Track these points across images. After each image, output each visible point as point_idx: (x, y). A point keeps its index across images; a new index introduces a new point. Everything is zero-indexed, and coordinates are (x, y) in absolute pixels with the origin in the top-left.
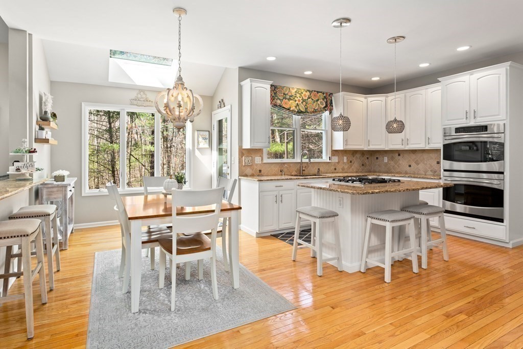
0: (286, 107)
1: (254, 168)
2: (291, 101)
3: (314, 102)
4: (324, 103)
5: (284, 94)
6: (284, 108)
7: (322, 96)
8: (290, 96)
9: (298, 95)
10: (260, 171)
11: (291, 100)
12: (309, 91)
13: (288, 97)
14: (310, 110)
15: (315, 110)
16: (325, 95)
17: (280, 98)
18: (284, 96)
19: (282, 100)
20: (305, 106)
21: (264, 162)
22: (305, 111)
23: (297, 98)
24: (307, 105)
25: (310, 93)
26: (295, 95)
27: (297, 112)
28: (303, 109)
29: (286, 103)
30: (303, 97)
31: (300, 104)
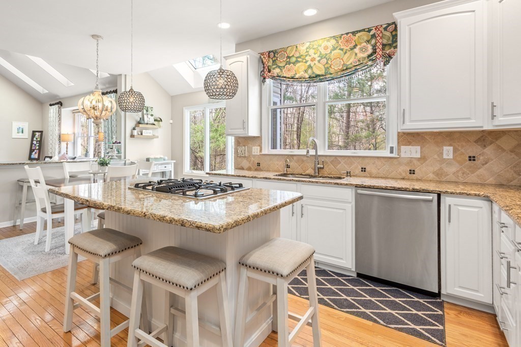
0: (287, 76)
1: (251, 160)
2: (298, 65)
3: (346, 53)
4: (370, 48)
5: (289, 57)
6: (285, 77)
7: (365, 36)
8: (297, 58)
9: (311, 52)
10: (259, 164)
11: (299, 62)
12: (334, 37)
13: (294, 60)
14: (335, 67)
15: (347, 65)
16: (372, 33)
17: (281, 65)
18: (288, 60)
19: (284, 67)
20: (324, 66)
21: (263, 153)
22: (324, 74)
23: (310, 56)
24: (329, 62)
25: (336, 40)
26: (307, 53)
27: (309, 78)
28: (320, 71)
29: (289, 70)
30: (320, 52)
31: (315, 64)
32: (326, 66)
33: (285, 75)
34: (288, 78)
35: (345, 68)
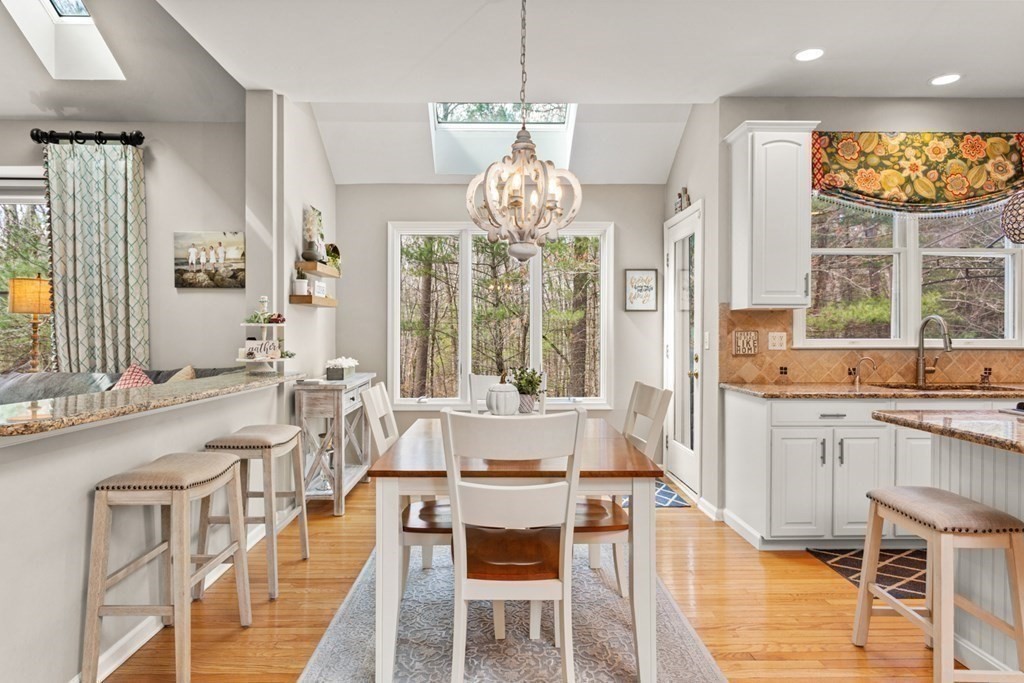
0: (866, 191)
1: (763, 363)
2: (885, 172)
3: (971, 167)
4: (1011, 167)
5: (862, 153)
6: (861, 193)
7: (1001, 146)
8: (881, 158)
9: (910, 152)
10: (784, 371)
11: (887, 167)
12: (951, 135)
13: (874, 160)
14: (954, 190)
15: (975, 190)
16: (1013, 141)
17: (847, 166)
18: (863, 159)
19: (856, 171)
20: (934, 183)
21: (795, 346)
22: (934, 198)
23: (908, 160)
24: (944, 178)
25: (954, 141)
26: (901, 154)
27: (907, 202)
28: (928, 192)
29: (867, 180)
30: (927, 157)
31: (917, 177)
32: (938, 184)
33: (861, 189)
34: (868, 195)
35: (972, 194)
